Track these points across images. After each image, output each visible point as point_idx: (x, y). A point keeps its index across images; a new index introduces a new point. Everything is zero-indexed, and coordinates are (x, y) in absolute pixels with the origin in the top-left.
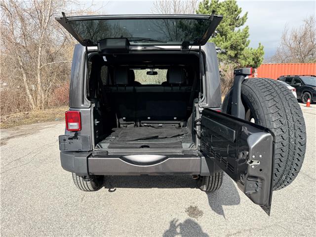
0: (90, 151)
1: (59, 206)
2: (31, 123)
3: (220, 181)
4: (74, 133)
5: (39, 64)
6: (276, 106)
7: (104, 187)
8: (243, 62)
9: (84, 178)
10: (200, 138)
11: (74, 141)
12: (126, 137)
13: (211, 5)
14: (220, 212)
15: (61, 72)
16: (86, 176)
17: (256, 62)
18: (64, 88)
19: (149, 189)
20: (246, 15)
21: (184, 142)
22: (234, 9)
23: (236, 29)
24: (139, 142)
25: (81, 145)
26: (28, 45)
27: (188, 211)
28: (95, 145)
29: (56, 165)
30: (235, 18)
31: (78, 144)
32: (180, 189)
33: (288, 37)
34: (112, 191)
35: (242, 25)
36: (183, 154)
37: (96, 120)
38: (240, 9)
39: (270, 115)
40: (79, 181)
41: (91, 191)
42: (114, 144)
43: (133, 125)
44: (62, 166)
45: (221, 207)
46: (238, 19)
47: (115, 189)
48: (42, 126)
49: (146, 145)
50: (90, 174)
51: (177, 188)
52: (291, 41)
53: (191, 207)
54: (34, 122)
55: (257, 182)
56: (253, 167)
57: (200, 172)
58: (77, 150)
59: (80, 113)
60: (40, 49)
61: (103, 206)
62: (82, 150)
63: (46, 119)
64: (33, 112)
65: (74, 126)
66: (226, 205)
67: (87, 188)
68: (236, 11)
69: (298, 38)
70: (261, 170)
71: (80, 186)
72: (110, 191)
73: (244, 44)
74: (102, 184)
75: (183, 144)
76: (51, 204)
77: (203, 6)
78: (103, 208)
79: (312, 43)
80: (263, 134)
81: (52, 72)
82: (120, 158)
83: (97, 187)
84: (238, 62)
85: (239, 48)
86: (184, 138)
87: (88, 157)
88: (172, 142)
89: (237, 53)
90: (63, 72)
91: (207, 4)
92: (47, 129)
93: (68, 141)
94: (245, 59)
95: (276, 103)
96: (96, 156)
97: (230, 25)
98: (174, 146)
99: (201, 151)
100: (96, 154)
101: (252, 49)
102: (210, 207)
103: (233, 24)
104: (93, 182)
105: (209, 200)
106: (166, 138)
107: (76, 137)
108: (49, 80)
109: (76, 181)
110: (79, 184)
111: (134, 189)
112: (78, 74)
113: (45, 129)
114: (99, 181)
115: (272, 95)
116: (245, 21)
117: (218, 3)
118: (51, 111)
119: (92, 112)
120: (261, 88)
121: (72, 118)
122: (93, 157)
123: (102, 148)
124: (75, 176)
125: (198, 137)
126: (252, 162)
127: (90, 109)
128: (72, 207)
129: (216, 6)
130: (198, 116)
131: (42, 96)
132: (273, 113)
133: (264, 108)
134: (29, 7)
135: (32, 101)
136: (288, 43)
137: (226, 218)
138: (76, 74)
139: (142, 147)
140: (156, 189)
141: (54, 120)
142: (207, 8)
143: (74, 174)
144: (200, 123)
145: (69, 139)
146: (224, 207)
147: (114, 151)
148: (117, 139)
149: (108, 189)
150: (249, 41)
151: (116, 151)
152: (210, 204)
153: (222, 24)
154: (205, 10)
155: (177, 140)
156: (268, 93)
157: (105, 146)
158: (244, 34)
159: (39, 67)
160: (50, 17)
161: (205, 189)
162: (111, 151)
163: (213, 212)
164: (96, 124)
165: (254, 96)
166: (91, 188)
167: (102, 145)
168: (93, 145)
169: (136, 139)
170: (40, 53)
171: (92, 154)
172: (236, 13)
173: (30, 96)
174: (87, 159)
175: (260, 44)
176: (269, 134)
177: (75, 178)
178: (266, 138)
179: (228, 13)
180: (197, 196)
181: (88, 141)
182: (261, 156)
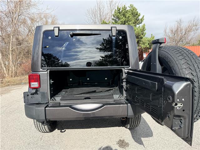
0: (47, 103)
1: (24, 145)
2: (5, 86)
3: (139, 121)
4: (35, 90)
5: (11, 47)
6: (187, 63)
7: (57, 129)
8: (143, 45)
9: (43, 123)
10: (126, 91)
11: (35, 96)
12: (73, 92)
13: (122, 11)
14: (141, 143)
15: (26, 52)
16: (44, 122)
17: (150, 46)
18: (28, 63)
19: (90, 129)
20: (143, 17)
21: (115, 94)
22: (136, 14)
23: (138, 26)
24: (83, 95)
25: (40, 99)
26: (3, 35)
27: (118, 143)
28: (51, 99)
29: (22, 115)
30: (136, 19)
31: (38, 98)
32: (111, 128)
33: (168, 31)
34: (63, 132)
35: (141, 23)
36: (115, 103)
37: (51, 80)
38: (140, 13)
39: (184, 70)
40: (39, 126)
41: (47, 132)
42: (64, 97)
43: (77, 84)
44: (26, 115)
45: (141, 139)
46: (138, 20)
47: (65, 131)
48: (12, 88)
49: (88, 97)
50: (47, 120)
51: (109, 127)
52: (170, 34)
53: (120, 140)
54: (7, 86)
55: (181, 120)
56: (178, 108)
57: (127, 115)
58: (38, 103)
59: (39, 75)
60: (12, 37)
61: (57, 143)
62: (41, 103)
63: (15, 83)
64: (6, 79)
65: (35, 84)
66: (144, 137)
67: (45, 130)
68: (137, 15)
69: (174, 32)
70: (184, 110)
71: (40, 129)
72: (61, 132)
73: (142, 35)
74: (55, 127)
75: (114, 96)
76: (17, 144)
77: (117, 12)
78: (57, 145)
79: (181, 35)
80: (184, 83)
81: (20, 53)
82: (69, 107)
83: (51, 130)
84: (139, 46)
85: (140, 37)
86: (114, 92)
87: (46, 107)
88: (106, 94)
89: (139, 40)
90: (28, 52)
91: (119, 11)
92: (16, 90)
93: (30, 96)
94: (144, 44)
95: (187, 61)
96: (51, 107)
97: (134, 23)
98: (108, 97)
99: (127, 100)
100: (51, 105)
101: (147, 38)
102: (133, 140)
103: (136, 23)
104: (49, 126)
105: (132, 134)
106: (101, 92)
107: (36, 93)
108: (18, 58)
109: (36, 126)
110: (39, 128)
111: (79, 129)
112: (38, 51)
113: (15, 90)
114: (53, 125)
115: (183, 56)
116: (143, 21)
117: (126, 10)
118: (19, 78)
119: (48, 74)
120: (174, 51)
121: (33, 79)
122: (49, 107)
123: (56, 100)
124: (36, 122)
125: (125, 90)
126: (176, 104)
127: (46, 72)
128: (33, 145)
129: (125, 12)
130: (124, 76)
131: (13, 68)
132: (185, 68)
133: (179, 65)
134: (4, 9)
135: (5, 72)
136: (168, 35)
137: (145, 147)
138: (36, 51)
139: (86, 98)
140: (94, 129)
141: (21, 84)
142: (120, 13)
143: (35, 120)
144: (126, 80)
145: (32, 94)
146: (142, 139)
147: (65, 102)
148: (67, 94)
149: (60, 130)
150: (145, 33)
151: (67, 102)
152: (133, 137)
153: (129, 23)
154: (119, 14)
155: (109, 93)
156: (180, 54)
157: (58, 99)
158: (143, 29)
159: (10, 49)
160: (18, 16)
161: (129, 127)
162: (63, 103)
163: (136, 143)
164: (51, 83)
165: (169, 57)
166: (48, 130)
167: (56, 98)
168: (49, 98)
169: (80, 93)
170: (11, 40)
171: (48, 105)
172: (137, 16)
173: (4, 68)
174: (45, 109)
175: (152, 35)
176: (189, 82)
177: (36, 124)
178: (187, 85)
179: (132, 16)
180: (123, 132)
181: (45, 96)
182: (183, 99)
